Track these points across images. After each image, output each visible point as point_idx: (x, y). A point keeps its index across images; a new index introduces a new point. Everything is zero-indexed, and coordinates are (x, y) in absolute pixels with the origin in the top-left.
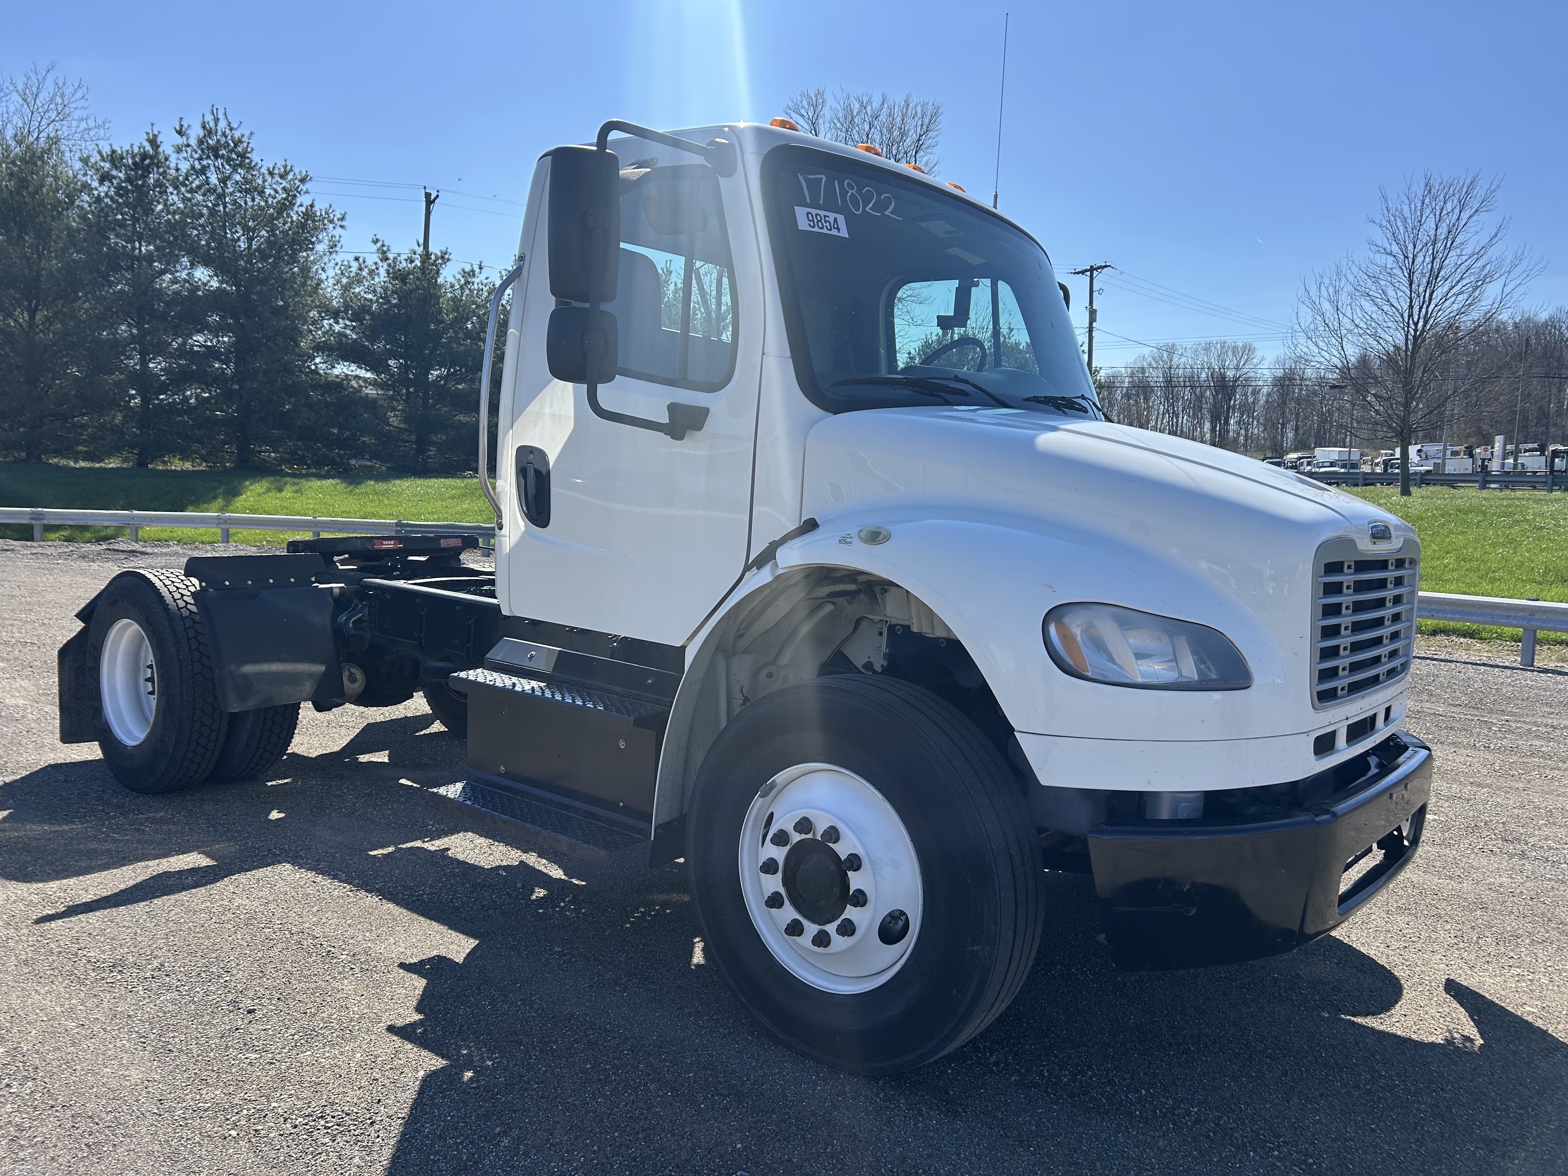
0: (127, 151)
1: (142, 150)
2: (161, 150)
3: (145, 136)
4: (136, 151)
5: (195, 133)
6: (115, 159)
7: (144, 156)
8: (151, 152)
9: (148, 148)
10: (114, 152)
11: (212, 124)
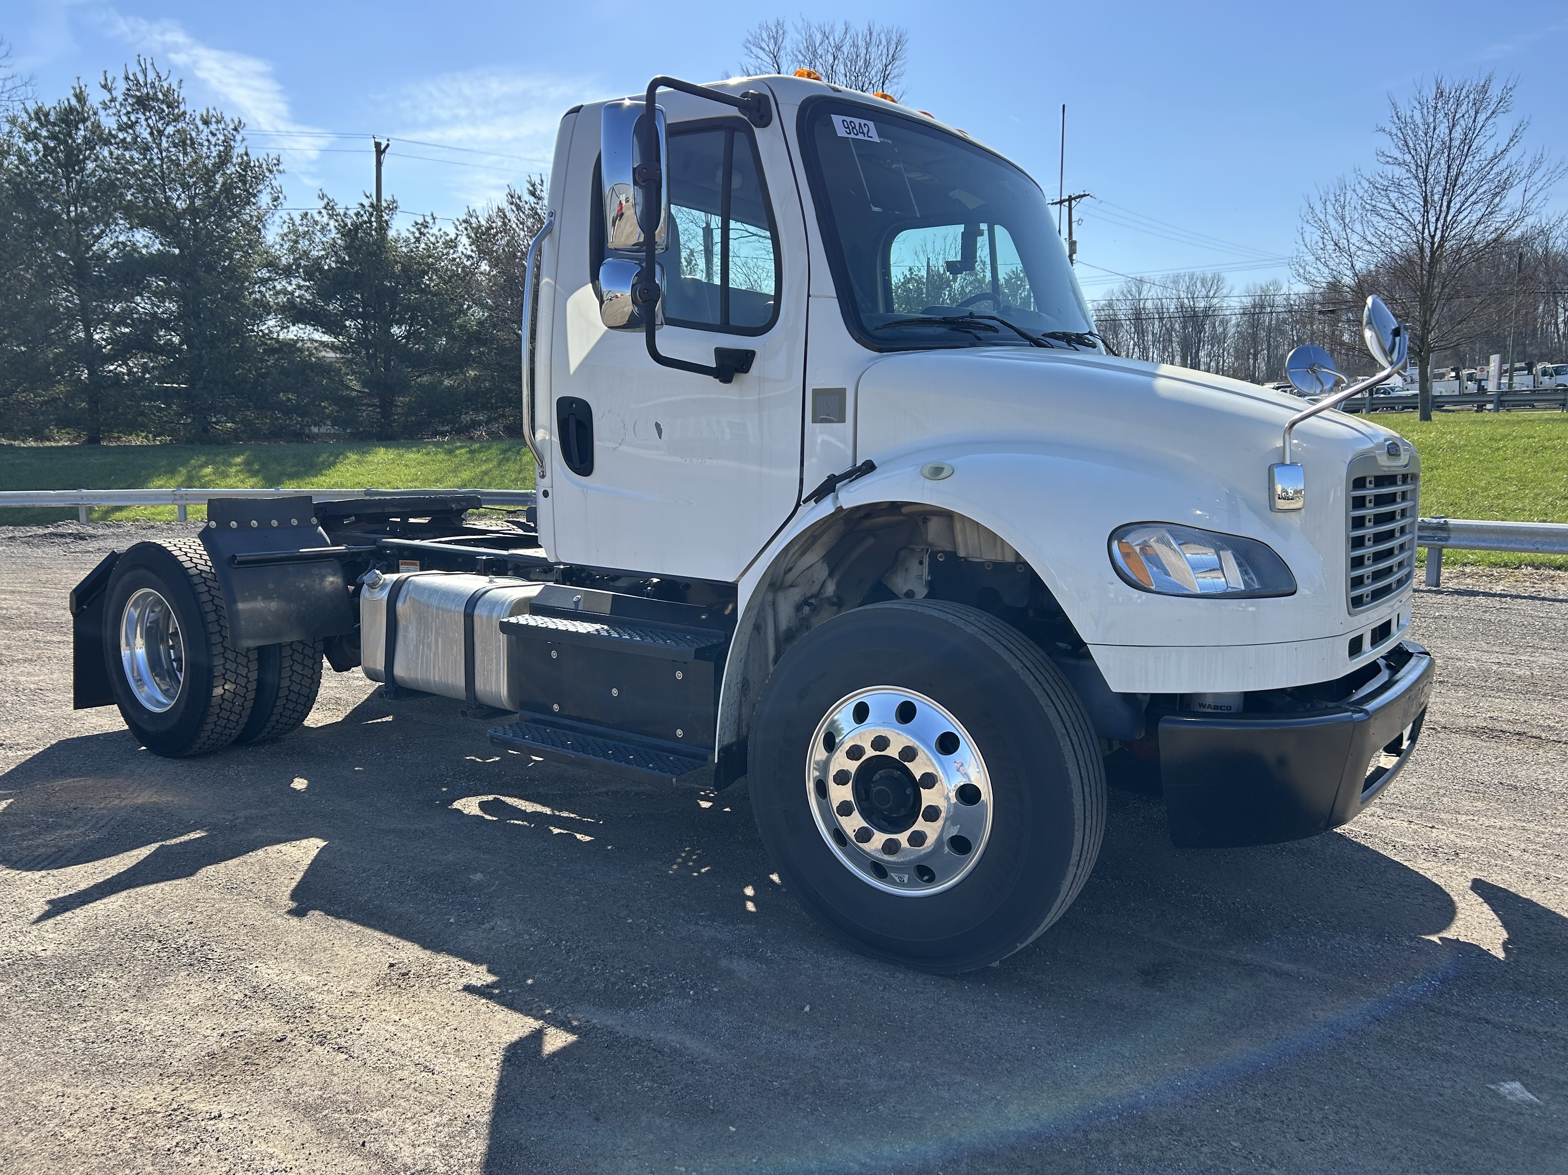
0: (53, 107)
1: (68, 105)
2: (88, 104)
3: (72, 91)
4: (62, 107)
5: (121, 86)
6: (40, 115)
7: (70, 110)
8: (78, 106)
9: (74, 102)
10: (40, 109)
11: (139, 75)
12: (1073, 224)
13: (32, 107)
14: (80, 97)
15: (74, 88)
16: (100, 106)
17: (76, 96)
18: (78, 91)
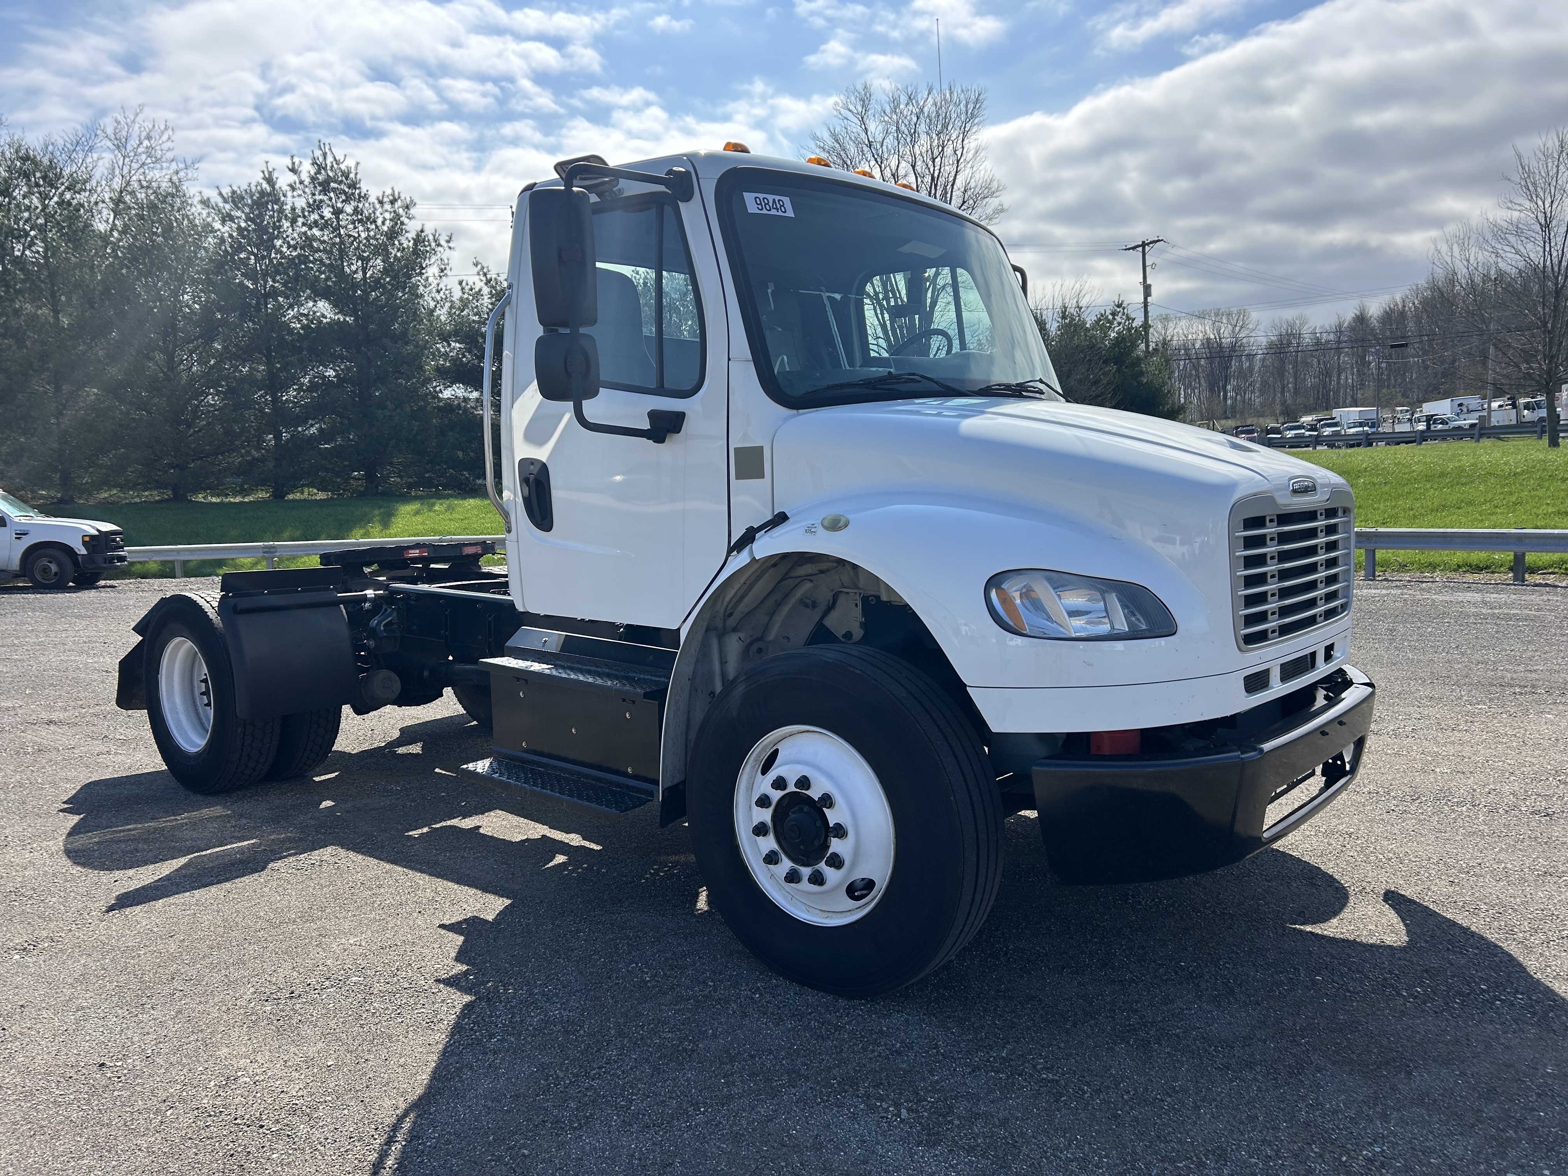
0: (246, 191)
1: (259, 188)
2: (277, 187)
3: (262, 175)
4: (254, 189)
5: (307, 169)
6: (236, 199)
7: (262, 193)
8: (269, 189)
9: (265, 185)
10: (234, 192)
11: (321, 159)
12: (1148, 269)
13: (226, 191)
14: (270, 181)
15: (263, 172)
16: (288, 188)
17: (264, 178)
18: (267, 176)
